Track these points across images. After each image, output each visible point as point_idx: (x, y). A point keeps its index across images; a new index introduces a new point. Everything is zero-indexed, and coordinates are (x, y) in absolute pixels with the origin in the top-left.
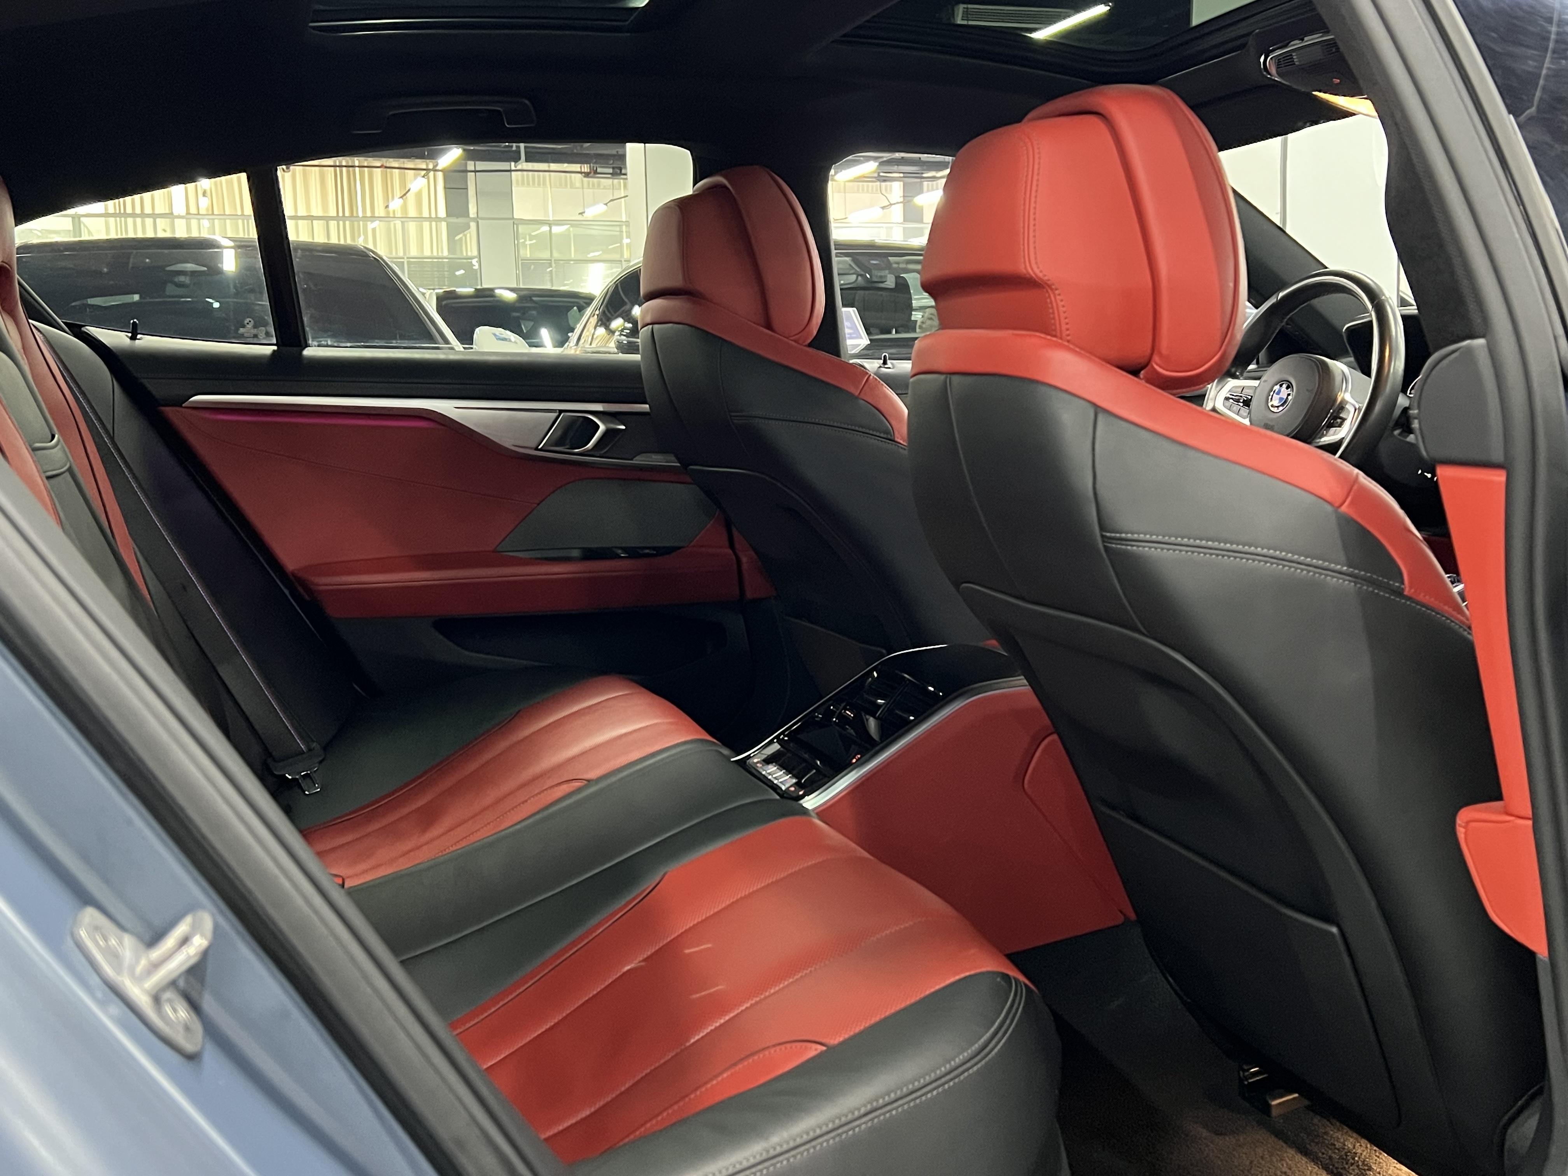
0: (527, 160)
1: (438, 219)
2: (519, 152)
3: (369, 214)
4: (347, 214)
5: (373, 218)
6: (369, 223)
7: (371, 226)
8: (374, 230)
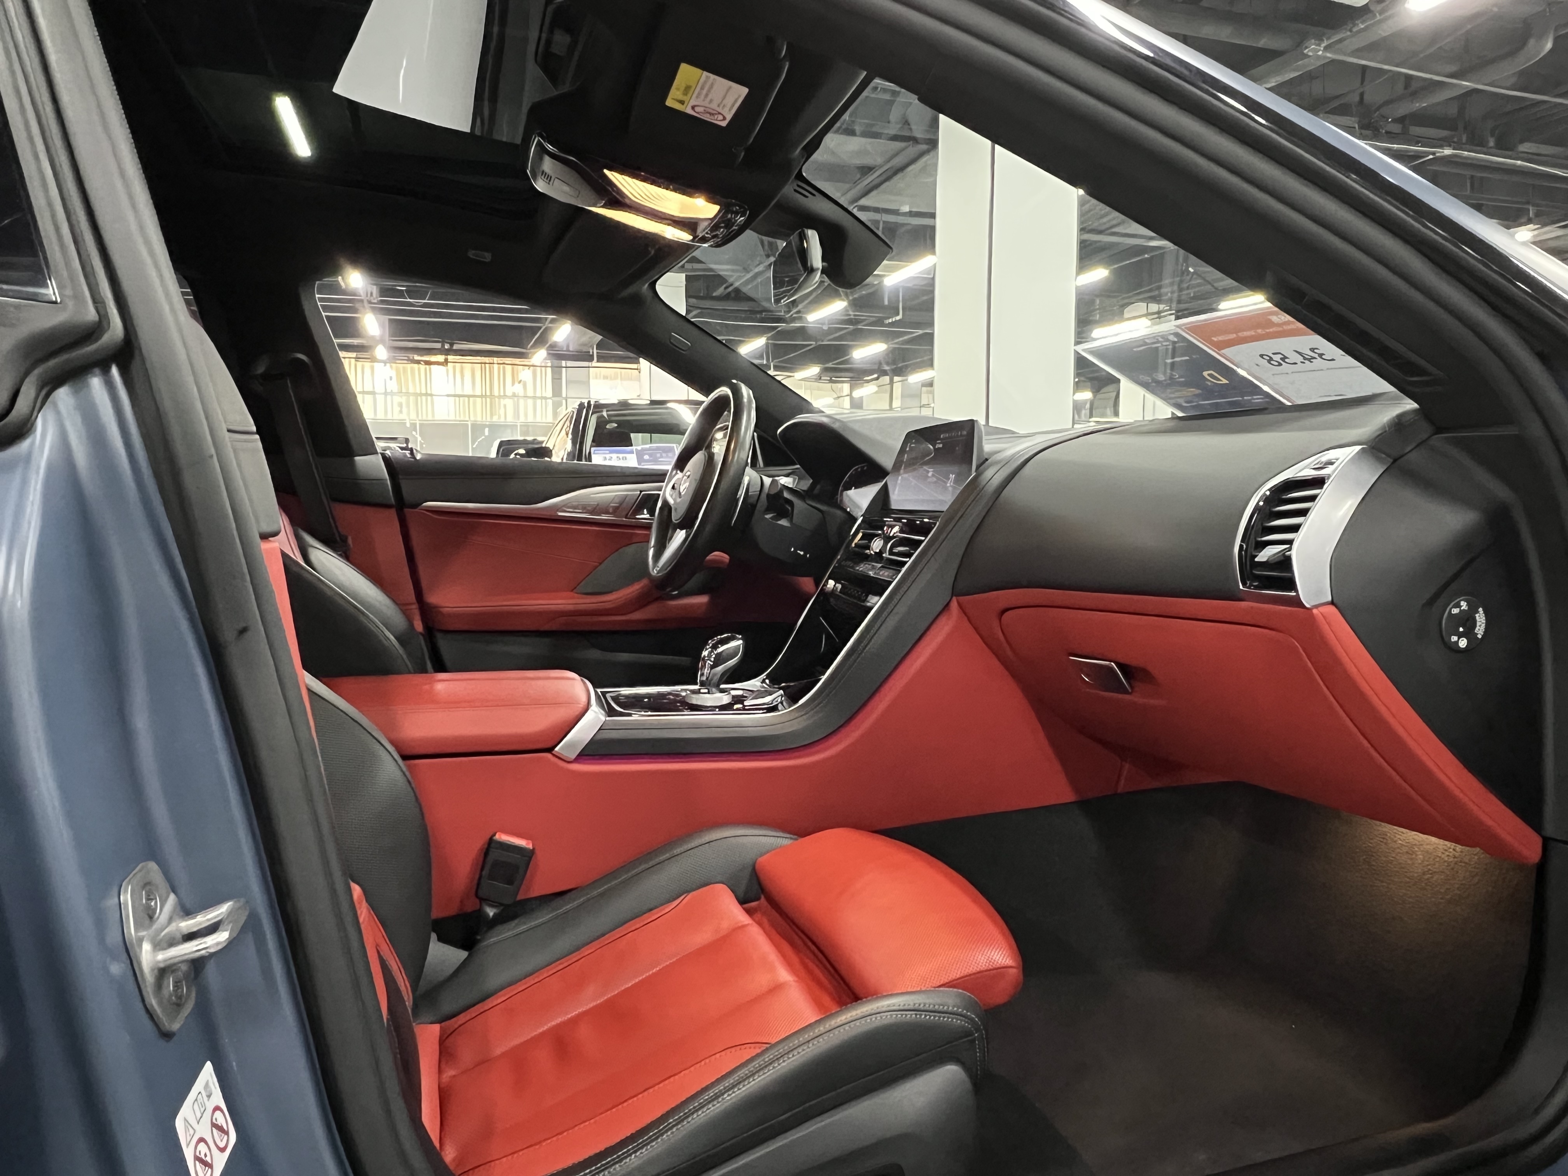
0: (598, 361)
1: (546, 398)
2: (593, 355)
3: (502, 394)
4: (488, 393)
5: (505, 396)
6: (502, 400)
7: (503, 402)
8: (505, 406)
